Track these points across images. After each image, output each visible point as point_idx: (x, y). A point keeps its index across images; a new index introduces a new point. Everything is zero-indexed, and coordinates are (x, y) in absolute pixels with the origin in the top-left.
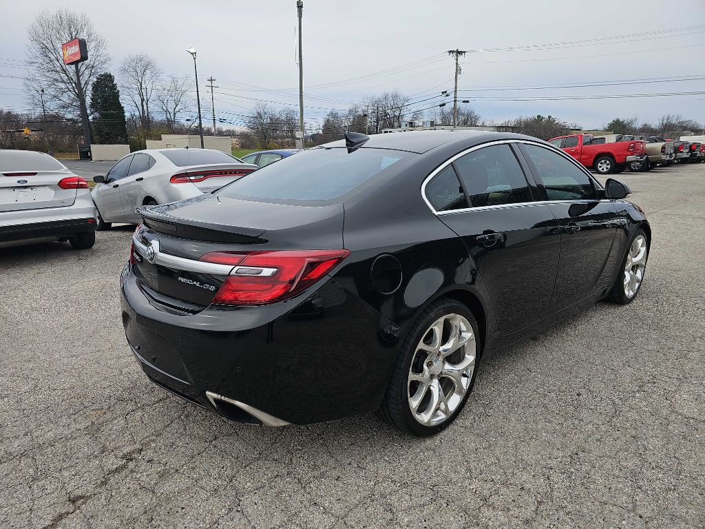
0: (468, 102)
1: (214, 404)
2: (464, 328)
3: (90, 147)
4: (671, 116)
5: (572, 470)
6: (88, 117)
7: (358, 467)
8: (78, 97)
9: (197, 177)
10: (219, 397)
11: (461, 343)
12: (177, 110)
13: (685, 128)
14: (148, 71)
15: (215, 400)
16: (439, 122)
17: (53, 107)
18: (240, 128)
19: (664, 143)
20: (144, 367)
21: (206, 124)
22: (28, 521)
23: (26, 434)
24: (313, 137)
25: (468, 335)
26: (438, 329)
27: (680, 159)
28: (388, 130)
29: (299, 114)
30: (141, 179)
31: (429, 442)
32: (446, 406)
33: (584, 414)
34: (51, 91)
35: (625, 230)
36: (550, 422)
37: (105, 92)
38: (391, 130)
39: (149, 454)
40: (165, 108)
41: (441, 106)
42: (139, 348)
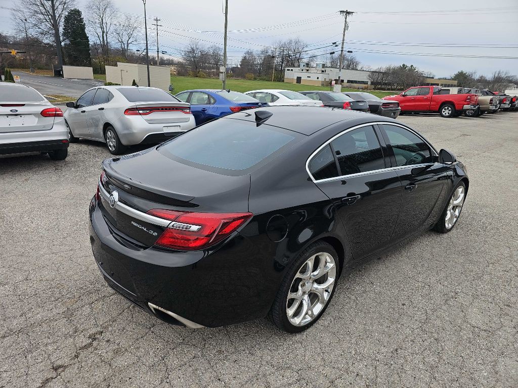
0: (351, 52)
1: (154, 311)
2: (329, 260)
3: (62, 68)
4: (501, 71)
5: (392, 362)
6: (61, 43)
7: (250, 353)
8: (53, 26)
9: (145, 112)
10: (157, 307)
11: (326, 271)
12: (129, 42)
13: (511, 82)
14: (108, 9)
15: (154, 309)
16: (329, 65)
17: (33, 33)
18: (178, 58)
19: (492, 97)
20: (105, 277)
21: (152, 54)
22: (26, 383)
23: (21, 316)
24: (233, 69)
25: (331, 265)
26: (310, 263)
27: (503, 108)
28: (290, 69)
29: (223, 51)
30: (102, 109)
31: (298, 337)
32: (312, 312)
33: (405, 320)
34: (33, 21)
35: (452, 179)
36: (382, 325)
37: (74, 24)
38: (292, 68)
39: (107, 335)
40: (120, 40)
41: (331, 53)
42: (102, 264)
